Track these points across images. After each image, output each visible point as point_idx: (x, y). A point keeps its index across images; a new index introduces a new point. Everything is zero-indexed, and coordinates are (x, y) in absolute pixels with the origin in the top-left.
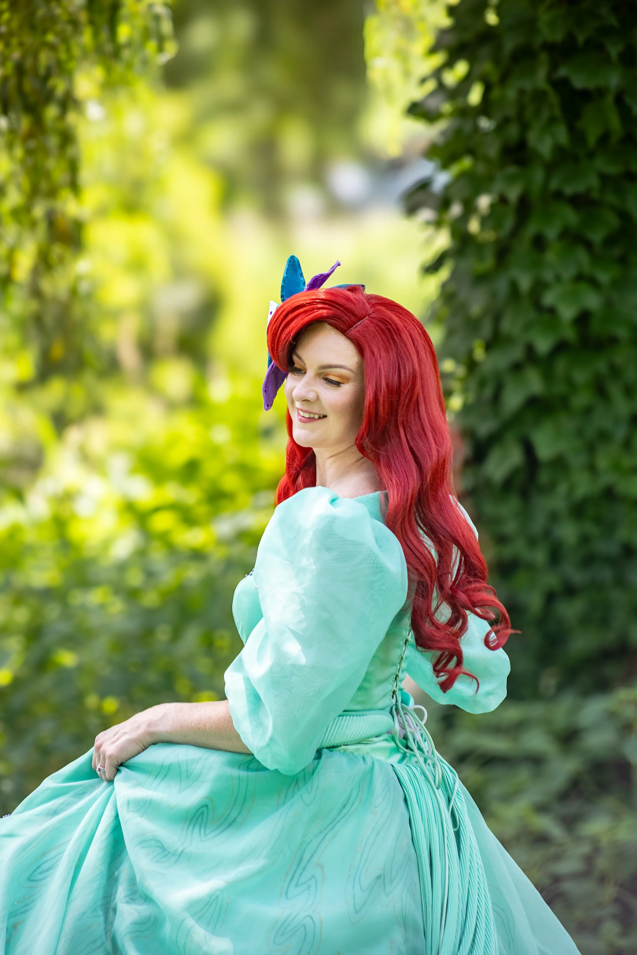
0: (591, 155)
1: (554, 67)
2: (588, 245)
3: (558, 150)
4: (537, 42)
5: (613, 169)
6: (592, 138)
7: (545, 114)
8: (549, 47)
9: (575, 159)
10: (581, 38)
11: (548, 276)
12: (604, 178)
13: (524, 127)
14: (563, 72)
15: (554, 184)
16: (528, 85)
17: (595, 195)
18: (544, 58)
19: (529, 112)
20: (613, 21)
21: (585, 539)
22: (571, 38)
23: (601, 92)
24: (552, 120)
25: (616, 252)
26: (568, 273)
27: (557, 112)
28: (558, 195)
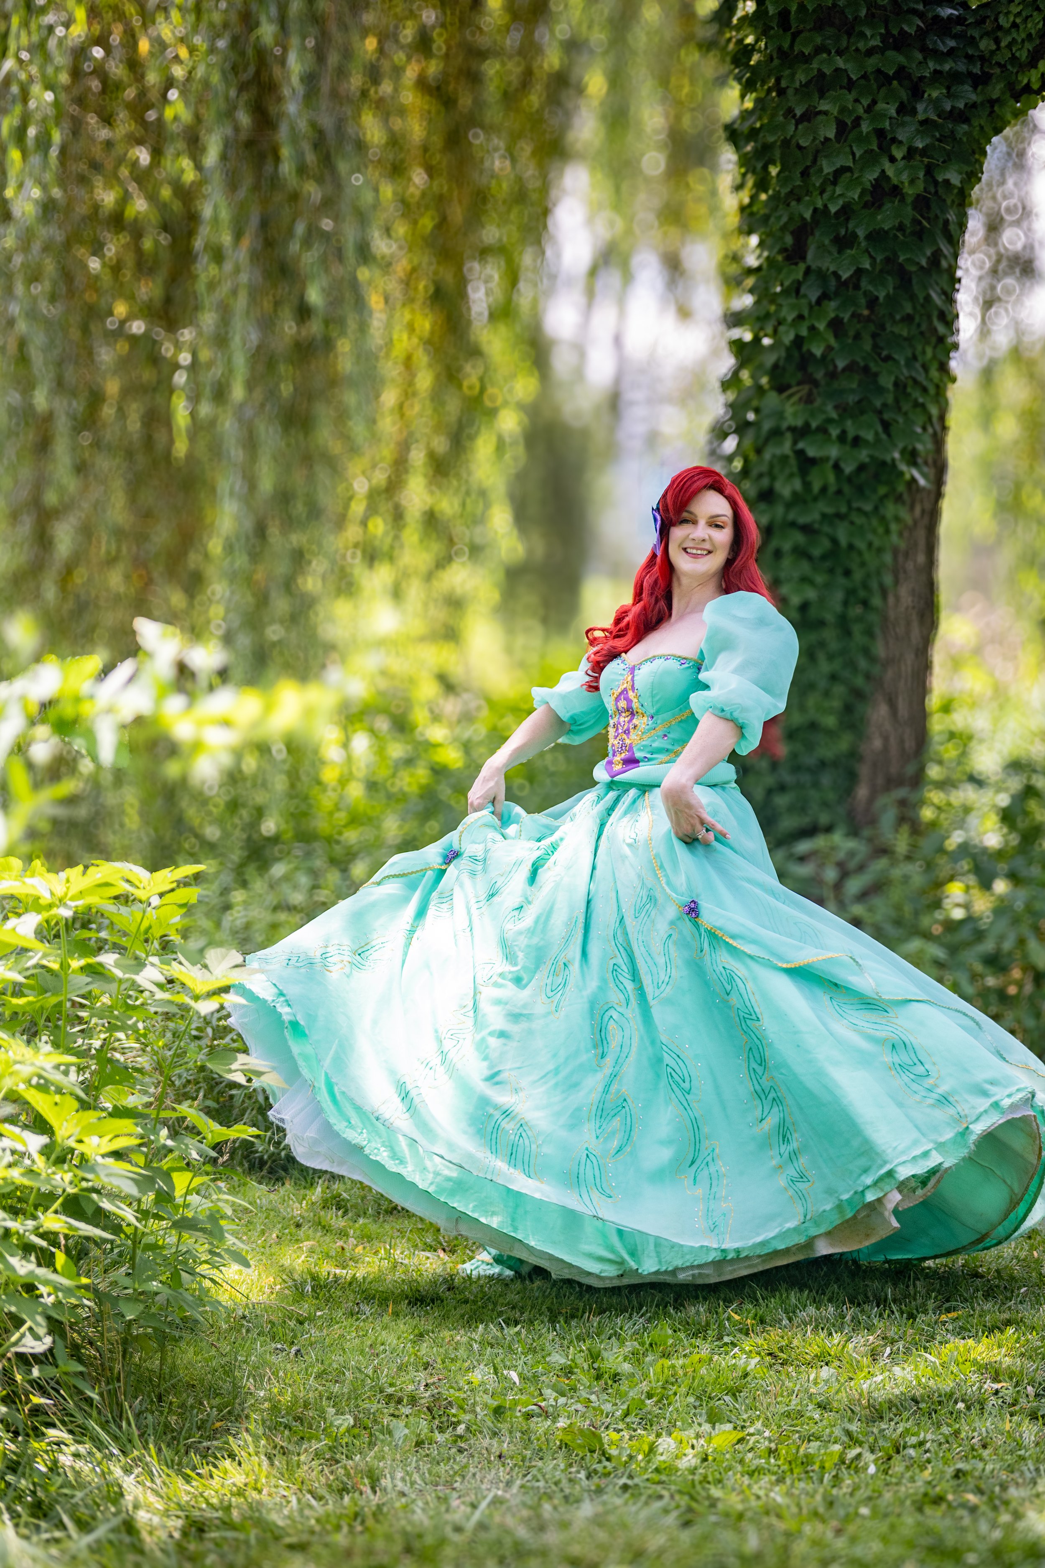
0: (815, 499)
1: (795, 443)
2: (810, 558)
3: (795, 494)
4: (784, 425)
5: (829, 510)
6: (816, 487)
7: (787, 471)
8: (792, 429)
9: (805, 502)
10: (814, 425)
11: (783, 575)
12: (824, 516)
13: (773, 478)
14: (801, 445)
15: (791, 516)
16: (778, 451)
17: (816, 526)
18: (789, 436)
19: (776, 470)
20: (834, 415)
21: (794, 756)
22: (807, 425)
23: (825, 460)
24: (791, 476)
25: (828, 564)
26: (796, 575)
27: (795, 469)
28: (793, 524)
